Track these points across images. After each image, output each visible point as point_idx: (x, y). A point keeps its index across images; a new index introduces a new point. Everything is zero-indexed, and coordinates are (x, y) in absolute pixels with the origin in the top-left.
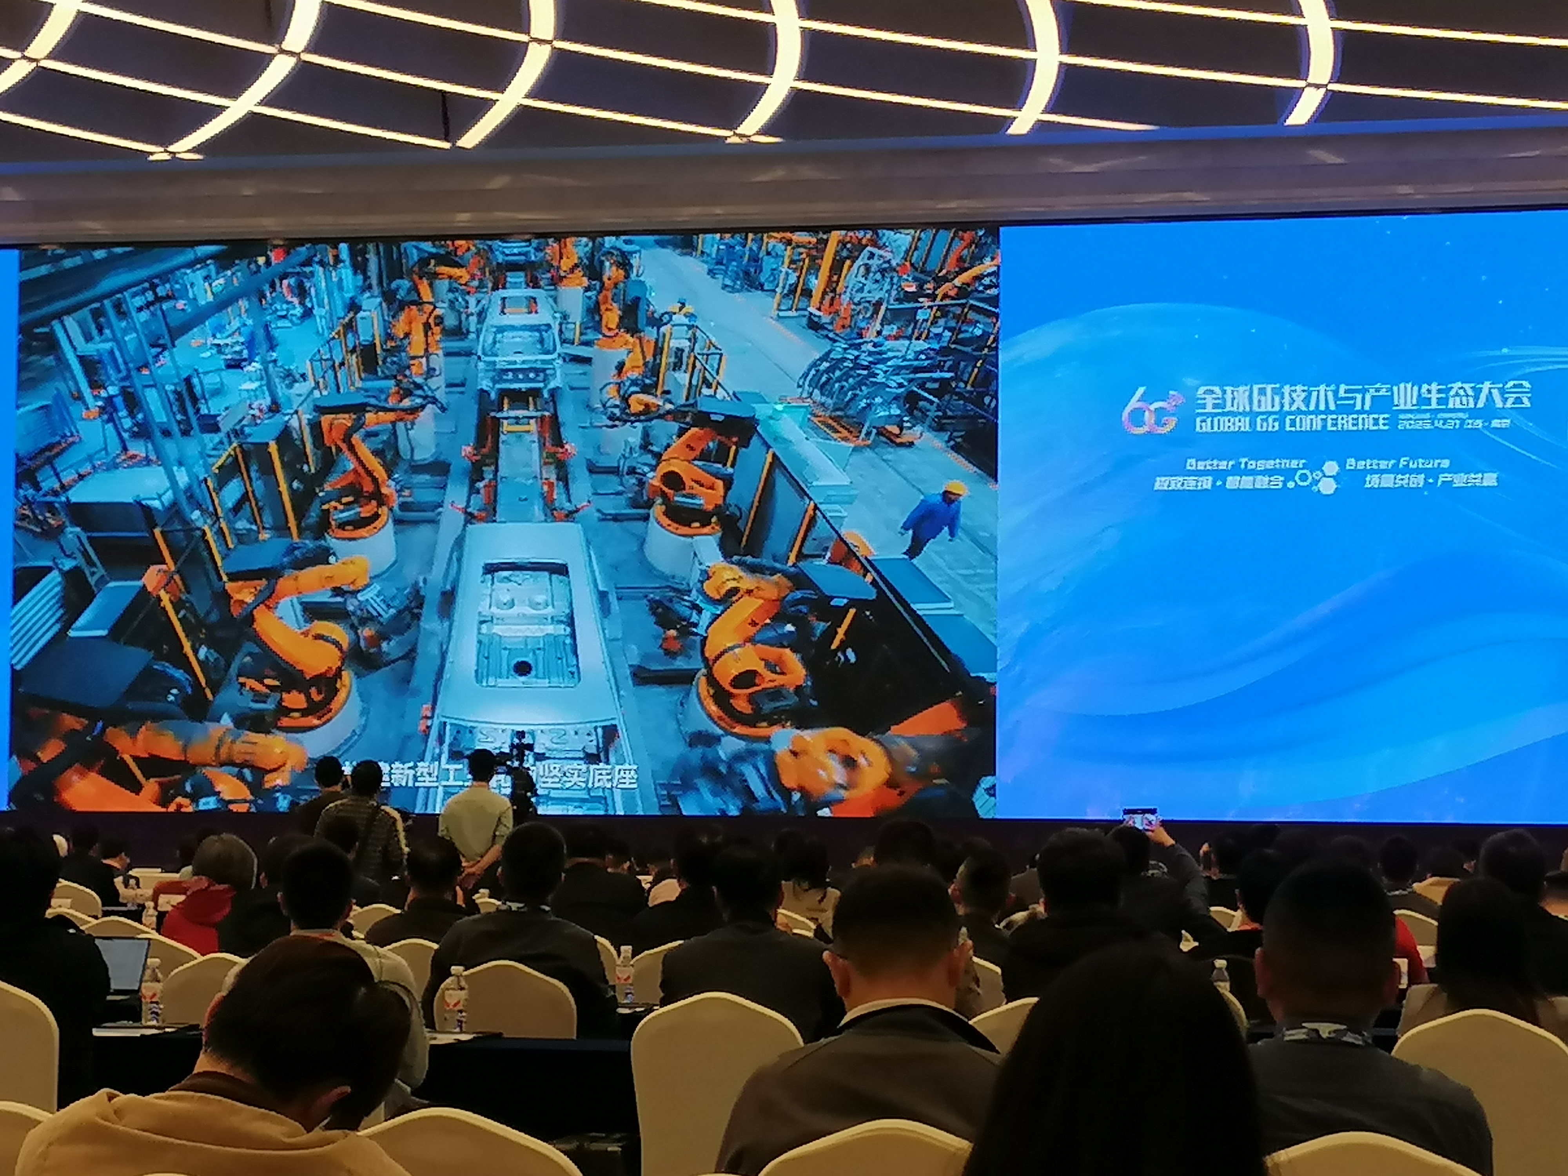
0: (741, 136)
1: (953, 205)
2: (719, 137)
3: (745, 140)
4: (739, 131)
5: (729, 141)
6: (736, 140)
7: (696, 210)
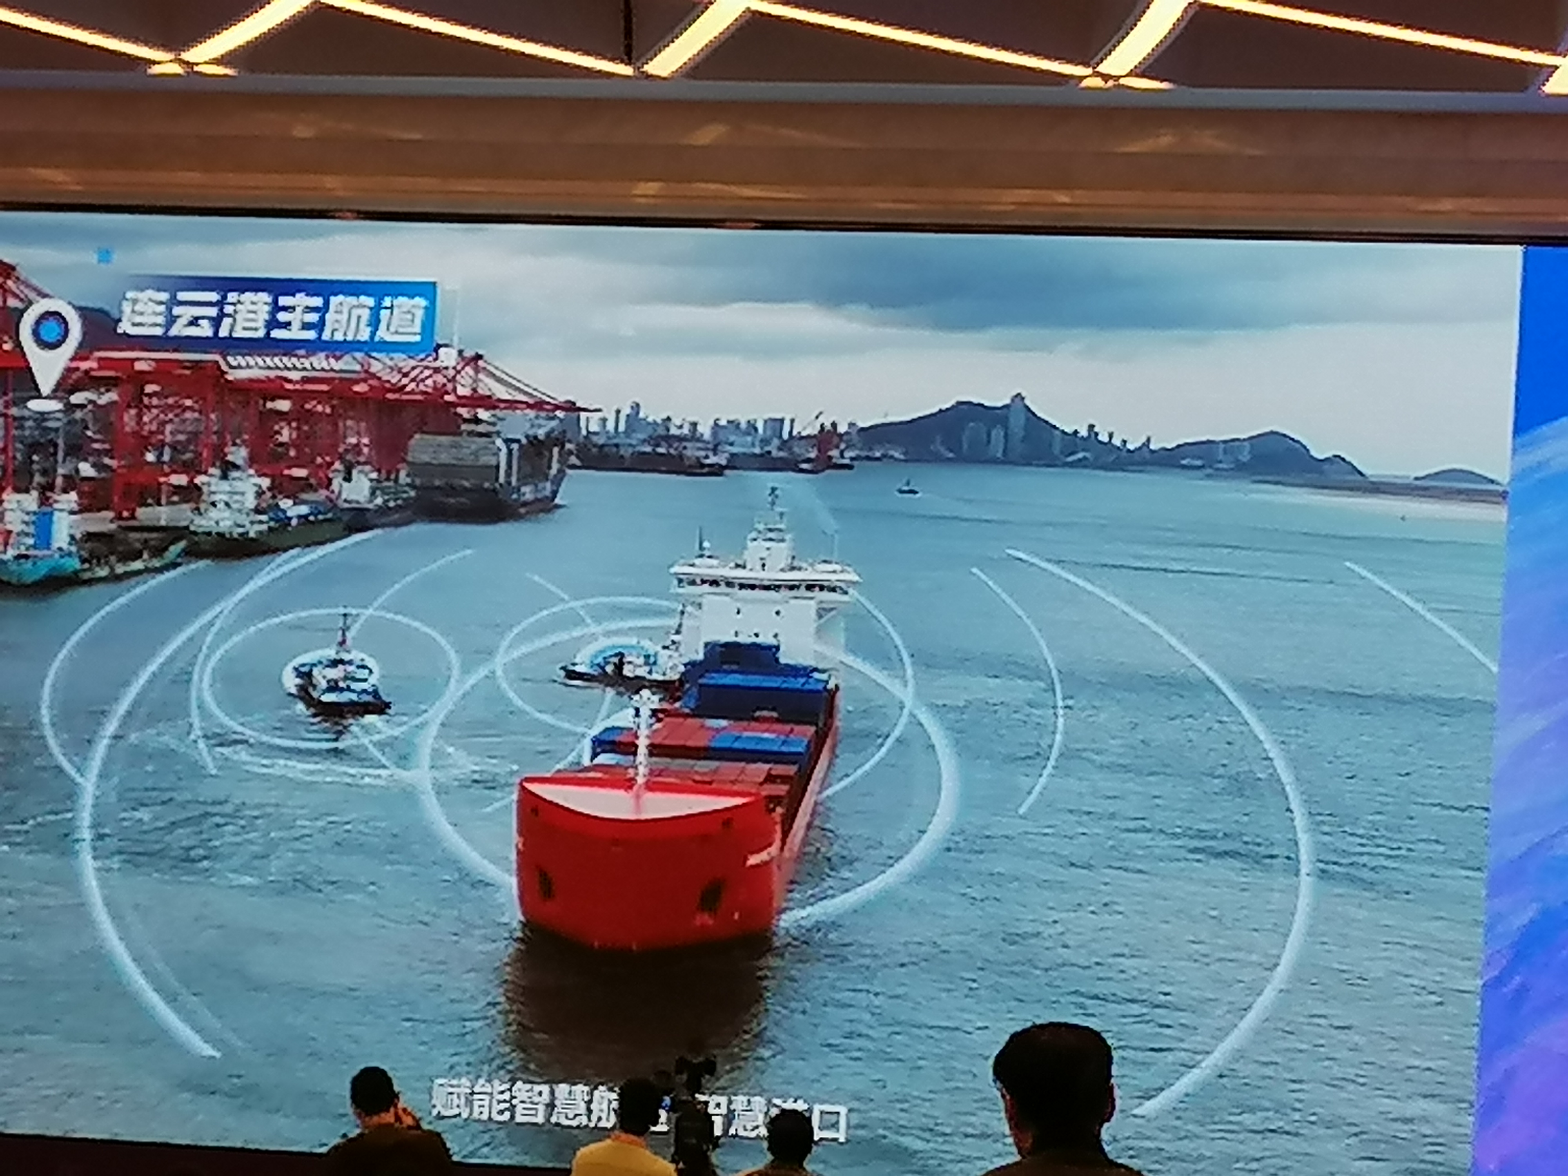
0: (1106, 77)
1: (1447, 205)
2: (1072, 77)
3: (1111, 83)
4: (1102, 68)
5: (1085, 83)
6: (1098, 82)
7: (1025, 195)
